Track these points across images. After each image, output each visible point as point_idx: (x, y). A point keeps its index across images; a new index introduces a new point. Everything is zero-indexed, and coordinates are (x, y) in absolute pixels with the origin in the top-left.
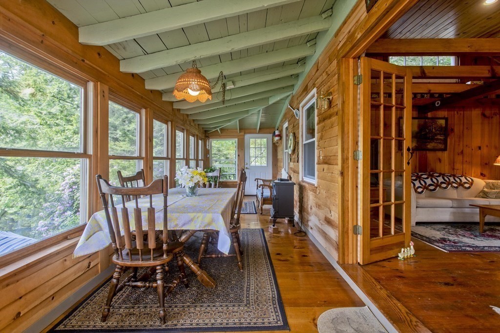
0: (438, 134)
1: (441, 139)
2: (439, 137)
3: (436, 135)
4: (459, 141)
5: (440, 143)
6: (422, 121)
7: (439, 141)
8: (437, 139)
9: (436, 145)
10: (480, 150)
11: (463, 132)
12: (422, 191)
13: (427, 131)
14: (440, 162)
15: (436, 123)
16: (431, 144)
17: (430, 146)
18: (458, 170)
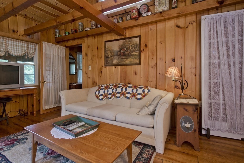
0: (134, 51)
1: (136, 55)
2: (135, 53)
3: (132, 52)
4: (153, 55)
5: (135, 58)
6: (121, 42)
7: (135, 57)
8: (134, 55)
9: (132, 60)
10: (174, 63)
11: (156, 47)
12: (102, 99)
13: (125, 49)
14: (136, 74)
15: (132, 42)
16: (128, 60)
17: (128, 61)
18: (151, 81)
